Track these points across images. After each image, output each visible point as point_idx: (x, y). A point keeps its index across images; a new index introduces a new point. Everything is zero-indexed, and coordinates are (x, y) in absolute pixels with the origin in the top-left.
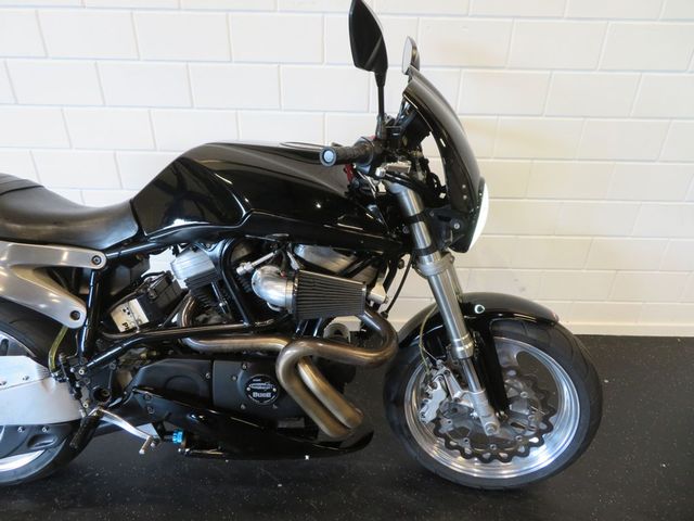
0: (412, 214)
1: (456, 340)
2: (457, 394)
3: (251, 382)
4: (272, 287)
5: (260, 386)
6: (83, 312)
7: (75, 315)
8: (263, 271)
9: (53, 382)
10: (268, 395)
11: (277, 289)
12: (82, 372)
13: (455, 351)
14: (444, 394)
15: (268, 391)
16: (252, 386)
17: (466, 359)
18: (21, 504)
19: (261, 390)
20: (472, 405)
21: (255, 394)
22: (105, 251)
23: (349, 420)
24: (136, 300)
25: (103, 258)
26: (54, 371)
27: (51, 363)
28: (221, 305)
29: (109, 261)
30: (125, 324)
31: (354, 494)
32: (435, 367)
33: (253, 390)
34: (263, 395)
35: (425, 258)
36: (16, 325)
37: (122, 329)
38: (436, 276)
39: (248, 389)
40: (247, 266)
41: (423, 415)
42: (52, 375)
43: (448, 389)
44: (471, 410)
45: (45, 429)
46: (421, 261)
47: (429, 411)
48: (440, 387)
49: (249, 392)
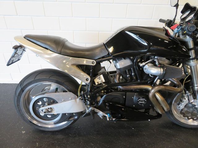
0: (190, 48)
1: (196, 85)
2: (192, 101)
3: (139, 98)
4: (152, 69)
5: (141, 100)
6: (89, 79)
7: (87, 80)
8: (148, 65)
9: (78, 100)
10: (144, 102)
11: (153, 70)
12: (89, 96)
13: (195, 89)
14: (188, 101)
15: (144, 101)
16: (139, 100)
18: (60, 136)
19: (142, 101)
20: (196, 104)
21: (140, 102)
22: (96, 60)
24: (102, 75)
25: (95, 62)
26: (80, 97)
27: (79, 94)
28: (128, 76)
29: (97, 63)
30: (98, 82)
31: (155, 130)
32: (186, 93)
33: (139, 101)
34: (142, 102)
35: (191, 61)
37: (97, 84)
38: (194, 67)
39: (138, 101)
40: (144, 64)
41: (179, 107)
42: (79, 98)
43: (189, 100)
44: (195, 105)
45: (74, 114)
46: (190, 62)
47: (182, 106)
48: (187, 99)
49: (139, 102)
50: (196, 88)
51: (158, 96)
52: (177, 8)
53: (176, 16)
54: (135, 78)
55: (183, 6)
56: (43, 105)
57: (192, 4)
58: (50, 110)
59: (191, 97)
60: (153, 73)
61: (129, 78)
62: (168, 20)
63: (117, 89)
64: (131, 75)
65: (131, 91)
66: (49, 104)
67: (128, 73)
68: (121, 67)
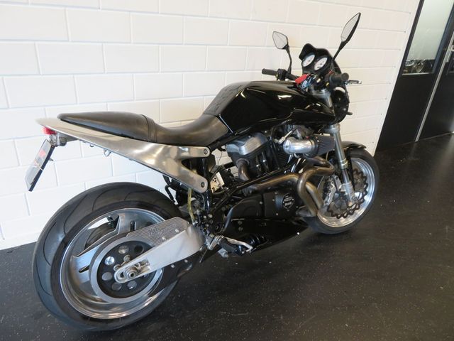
2: (340, 187)
3: (284, 198)
5: (287, 200)
6: (206, 182)
7: (202, 185)
8: (290, 140)
10: (290, 203)
12: (210, 216)
13: (341, 167)
14: (335, 189)
15: (291, 201)
16: (285, 200)
17: (345, 169)
19: (288, 201)
20: (345, 190)
21: (286, 204)
24: (219, 173)
26: (194, 221)
28: (257, 166)
30: (214, 188)
33: (285, 202)
38: (336, 133)
40: (283, 139)
41: (326, 202)
42: (194, 224)
43: (336, 186)
44: (344, 193)
45: (186, 261)
46: (330, 128)
47: (329, 200)
48: (334, 186)
49: (284, 204)
50: (342, 165)
51: (309, 187)
52: (288, 52)
53: (291, 63)
54: (267, 167)
55: (302, 49)
56: (120, 262)
57: (317, 46)
58: (139, 268)
59: (338, 181)
60: (298, 151)
61: (260, 170)
62: (279, 70)
63: (243, 194)
64: (261, 164)
65: (266, 190)
66: (132, 258)
67: (257, 161)
68: (250, 151)
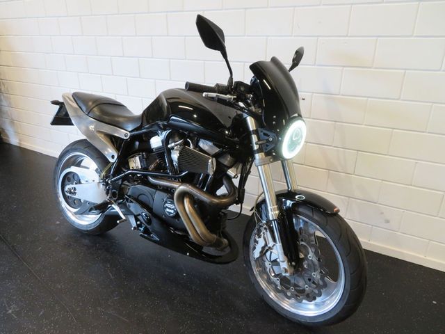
0: (250, 129)
2: (270, 244)
3: (166, 202)
6: (116, 157)
7: (113, 157)
9: (101, 184)
10: (172, 211)
12: (109, 182)
13: (269, 215)
14: (264, 242)
15: (173, 209)
16: (167, 205)
17: (274, 220)
19: (170, 208)
22: (130, 132)
23: (202, 234)
24: (138, 157)
25: (129, 134)
26: (102, 180)
29: (131, 137)
30: (133, 167)
33: (167, 207)
34: (170, 211)
35: (257, 155)
36: (86, 149)
37: (131, 168)
39: (165, 206)
43: (265, 239)
50: (271, 213)
